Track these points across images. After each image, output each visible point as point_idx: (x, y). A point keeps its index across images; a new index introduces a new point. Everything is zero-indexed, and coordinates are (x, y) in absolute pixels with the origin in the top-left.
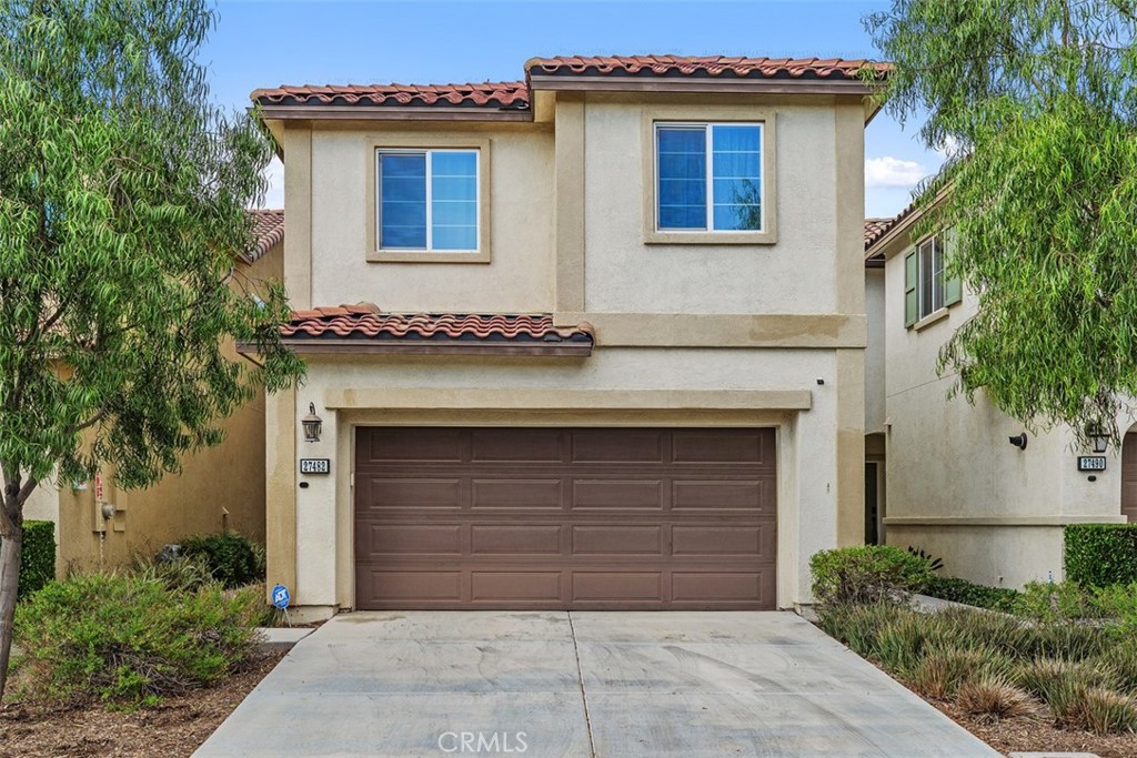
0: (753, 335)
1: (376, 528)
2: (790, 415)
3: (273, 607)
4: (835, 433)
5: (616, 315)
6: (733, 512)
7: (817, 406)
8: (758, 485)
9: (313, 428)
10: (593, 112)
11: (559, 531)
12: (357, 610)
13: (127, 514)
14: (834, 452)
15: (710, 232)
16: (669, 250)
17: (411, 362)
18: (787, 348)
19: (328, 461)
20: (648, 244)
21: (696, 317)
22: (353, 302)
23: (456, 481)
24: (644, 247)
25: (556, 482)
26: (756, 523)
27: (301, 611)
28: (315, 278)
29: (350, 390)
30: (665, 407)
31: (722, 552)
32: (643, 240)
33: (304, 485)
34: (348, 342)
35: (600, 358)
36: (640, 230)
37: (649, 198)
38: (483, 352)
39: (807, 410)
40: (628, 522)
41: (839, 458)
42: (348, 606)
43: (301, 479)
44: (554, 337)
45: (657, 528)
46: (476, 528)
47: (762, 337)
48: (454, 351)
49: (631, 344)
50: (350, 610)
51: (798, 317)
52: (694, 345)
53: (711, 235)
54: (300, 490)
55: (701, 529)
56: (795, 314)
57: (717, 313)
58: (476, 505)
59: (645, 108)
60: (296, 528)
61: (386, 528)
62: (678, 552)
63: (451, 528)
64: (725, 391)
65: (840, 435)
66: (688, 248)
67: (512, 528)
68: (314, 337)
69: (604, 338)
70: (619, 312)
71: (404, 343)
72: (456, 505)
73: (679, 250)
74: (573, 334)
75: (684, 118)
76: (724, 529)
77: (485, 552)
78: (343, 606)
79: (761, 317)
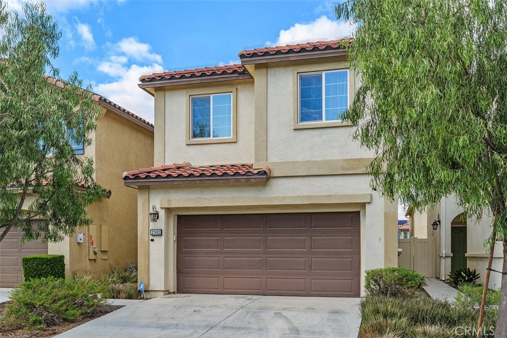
0: (343, 168)
1: (185, 258)
2: (363, 205)
3: (139, 291)
4: (383, 214)
5: (280, 162)
6: (340, 251)
7: (374, 201)
8: (352, 239)
9: (155, 216)
10: (271, 72)
11: (261, 260)
12: (177, 293)
13: (109, 252)
14: (383, 222)
15: (324, 122)
16: (305, 132)
17: (194, 187)
18: (360, 174)
19: (161, 230)
20: (295, 129)
21: (316, 161)
22: (180, 162)
23: (217, 238)
24: (293, 131)
25: (260, 238)
26: (350, 256)
27: (151, 293)
28: (166, 153)
29: (170, 200)
30: (302, 203)
31: (334, 270)
32: (293, 127)
33: (152, 240)
34: (166, 180)
35: (274, 182)
36: (292, 123)
37: (295, 108)
38: (220, 182)
39: (369, 203)
40: (292, 256)
41: (385, 226)
42: (172, 291)
43: (151, 237)
44: (250, 174)
45: (305, 259)
46: (226, 258)
47: (347, 169)
48: (208, 182)
49: (287, 175)
50: (174, 293)
51: (365, 159)
52: (315, 174)
53: (324, 123)
54: (151, 242)
55: (324, 259)
56: (363, 158)
57: (327, 159)
58: (226, 248)
59: (294, 67)
60: (149, 258)
61: (189, 258)
62: (314, 270)
63: (215, 258)
64: (330, 195)
65: (386, 214)
66: (313, 130)
67: (241, 258)
68: (153, 178)
69: (275, 173)
70: (282, 161)
71: (188, 179)
72: (218, 248)
73: (310, 132)
74: (258, 172)
75: (312, 70)
76: (335, 259)
77: (230, 269)
78: (170, 291)
79: (347, 160)
